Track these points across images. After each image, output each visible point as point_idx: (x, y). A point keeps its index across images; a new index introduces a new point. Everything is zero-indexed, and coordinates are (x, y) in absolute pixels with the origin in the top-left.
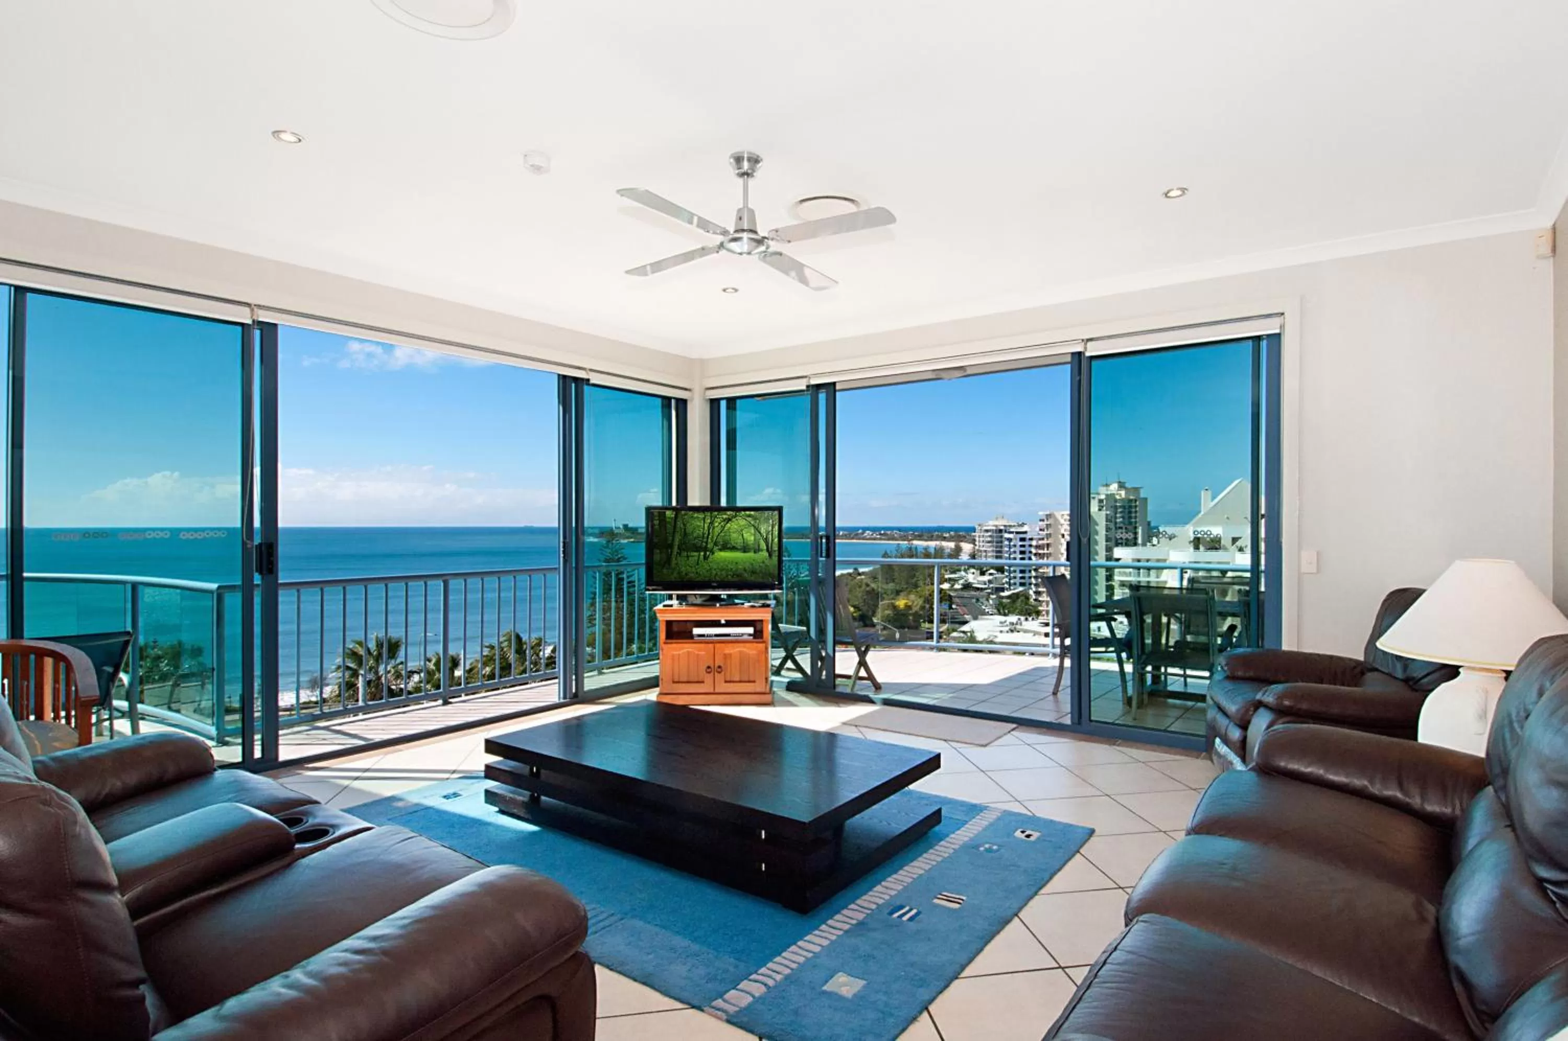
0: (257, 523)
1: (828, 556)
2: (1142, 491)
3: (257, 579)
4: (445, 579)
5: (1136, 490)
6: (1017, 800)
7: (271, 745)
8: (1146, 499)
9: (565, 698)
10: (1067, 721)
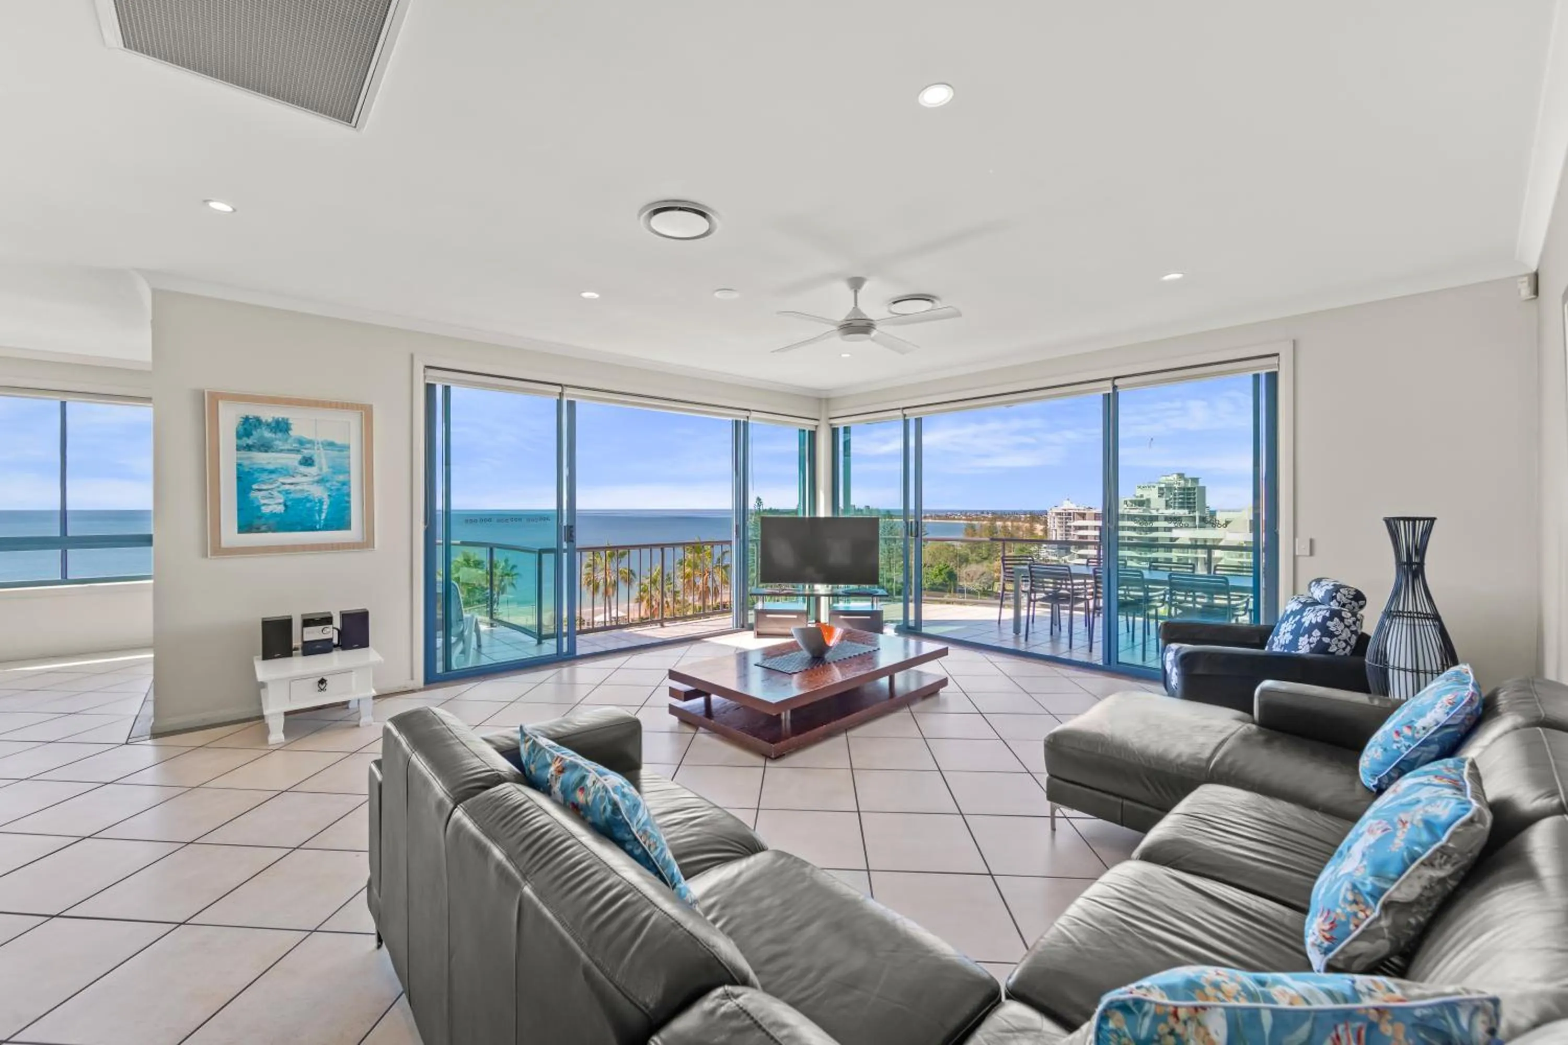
0: (565, 507)
1: (917, 536)
2: (1200, 481)
3: (565, 546)
4: (662, 547)
5: (1195, 480)
6: (1050, 714)
7: (572, 645)
8: (1204, 488)
9: (737, 627)
10: (1101, 663)
